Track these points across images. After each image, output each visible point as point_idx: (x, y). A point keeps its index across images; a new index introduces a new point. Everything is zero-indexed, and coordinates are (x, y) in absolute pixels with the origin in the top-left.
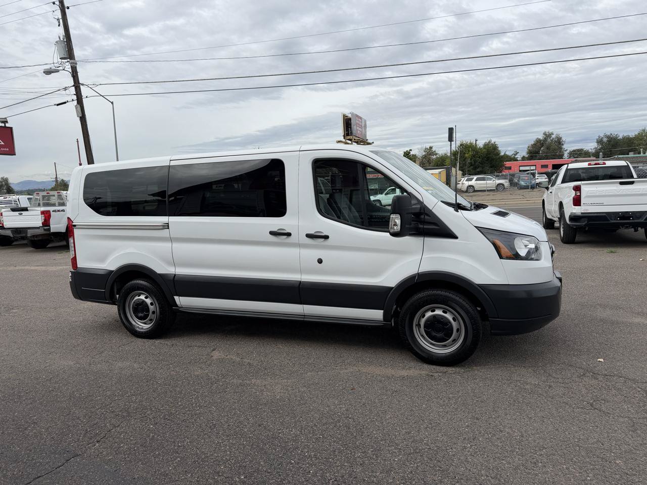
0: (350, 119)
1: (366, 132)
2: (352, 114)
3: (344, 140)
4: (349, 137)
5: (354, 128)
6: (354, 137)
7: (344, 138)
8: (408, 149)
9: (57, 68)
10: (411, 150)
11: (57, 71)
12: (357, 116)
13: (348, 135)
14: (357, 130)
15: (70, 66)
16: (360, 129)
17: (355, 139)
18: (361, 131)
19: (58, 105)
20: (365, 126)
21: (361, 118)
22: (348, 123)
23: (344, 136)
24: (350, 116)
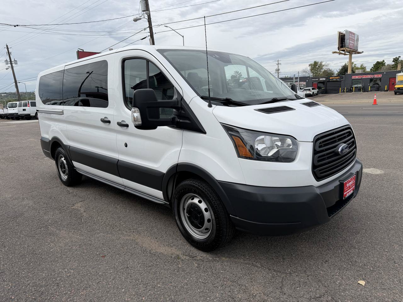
0: (344, 35)
1: (357, 44)
2: (347, 31)
3: (338, 51)
4: (342, 49)
5: (347, 41)
6: (347, 49)
7: (338, 50)
8: (397, 56)
9: (140, 17)
10: (400, 57)
11: (140, 19)
12: (350, 32)
13: (342, 47)
14: (350, 43)
15: (147, 16)
16: (353, 42)
17: (347, 50)
18: (354, 44)
19: (142, 39)
20: (358, 40)
21: (354, 34)
22: (342, 38)
23: (339, 48)
24: (344, 32)
